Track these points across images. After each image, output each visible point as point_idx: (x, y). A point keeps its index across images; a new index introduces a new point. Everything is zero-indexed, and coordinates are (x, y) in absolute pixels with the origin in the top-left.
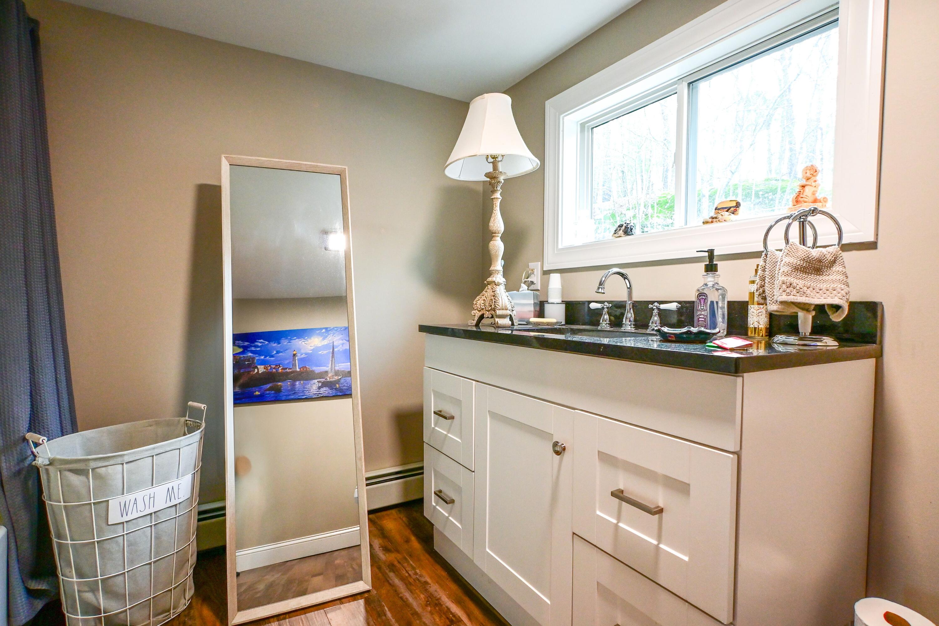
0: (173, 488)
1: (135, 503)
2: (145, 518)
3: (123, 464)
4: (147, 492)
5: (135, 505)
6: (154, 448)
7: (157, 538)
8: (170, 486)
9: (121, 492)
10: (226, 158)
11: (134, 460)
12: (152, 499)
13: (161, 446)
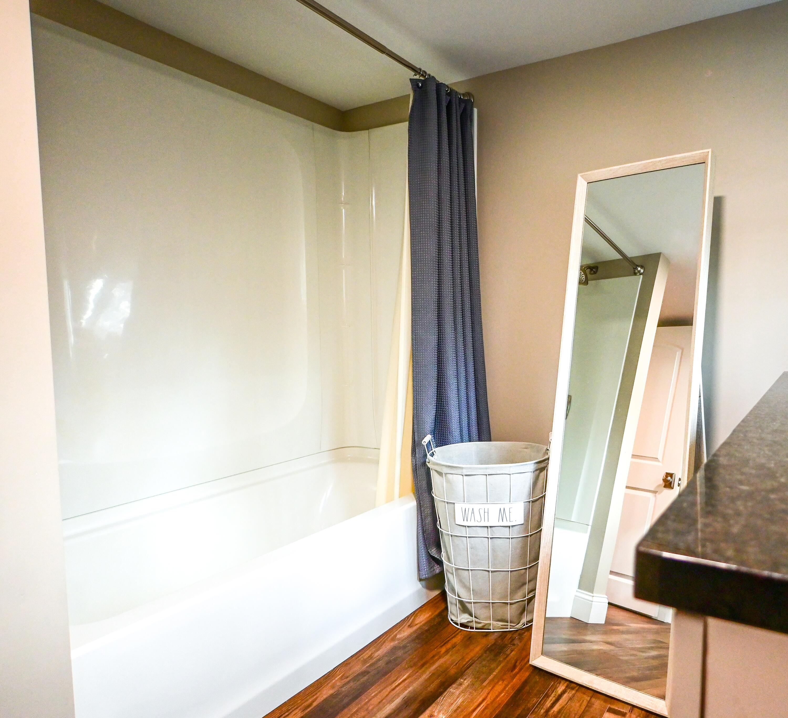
0: (504, 509)
1: (473, 512)
2: (483, 528)
3: (463, 475)
4: (482, 506)
5: (473, 514)
6: (486, 468)
7: (494, 550)
8: (502, 507)
9: (462, 500)
10: (582, 176)
11: (472, 474)
12: (486, 514)
13: (493, 468)
